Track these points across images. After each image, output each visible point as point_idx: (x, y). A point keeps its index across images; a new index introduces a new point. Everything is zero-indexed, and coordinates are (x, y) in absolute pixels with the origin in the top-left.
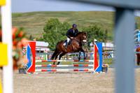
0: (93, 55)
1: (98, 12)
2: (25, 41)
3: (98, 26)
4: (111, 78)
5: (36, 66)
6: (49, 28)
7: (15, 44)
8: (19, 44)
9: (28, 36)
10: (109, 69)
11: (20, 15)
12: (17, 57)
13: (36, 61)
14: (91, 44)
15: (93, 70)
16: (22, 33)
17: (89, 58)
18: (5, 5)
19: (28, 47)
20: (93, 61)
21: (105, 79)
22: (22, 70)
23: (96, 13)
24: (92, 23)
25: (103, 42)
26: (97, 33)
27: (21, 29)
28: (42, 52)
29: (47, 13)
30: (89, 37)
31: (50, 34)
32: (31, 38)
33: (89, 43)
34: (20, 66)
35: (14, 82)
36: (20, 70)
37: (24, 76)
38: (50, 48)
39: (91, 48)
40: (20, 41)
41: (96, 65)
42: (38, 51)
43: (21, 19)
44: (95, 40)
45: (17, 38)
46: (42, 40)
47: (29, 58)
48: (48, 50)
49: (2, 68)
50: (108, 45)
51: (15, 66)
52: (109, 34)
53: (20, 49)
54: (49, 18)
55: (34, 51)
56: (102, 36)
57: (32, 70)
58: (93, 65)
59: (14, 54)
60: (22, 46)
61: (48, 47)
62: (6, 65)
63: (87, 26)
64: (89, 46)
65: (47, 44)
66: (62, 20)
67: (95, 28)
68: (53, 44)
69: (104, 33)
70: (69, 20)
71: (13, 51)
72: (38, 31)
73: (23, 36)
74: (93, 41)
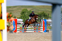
0: (43, 25)
1: (45, 6)
2: (12, 19)
3: (45, 12)
4: (50, 35)
5: (17, 30)
6: (23, 13)
7: (8, 20)
8: (10, 20)
9: (14, 16)
10: (49, 31)
11: (10, 7)
12: (9, 26)
13: (17, 28)
14: (42, 20)
15: (42, 31)
16: (11, 15)
17: (41, 26)
18: (3, 3)
19: (14, 21)
20: (43, 28)
21: (48, 35)
22: (11, 32)
23: (44, 6)
24: (42, 11)
25: (47, 19)
26: (44, 15)
27: (11, 13)
28: (20, 23)
29: (22, 6)
30: (41, 17)
31: (23, 15)
32: (15, 17)
33: (41, 20)
34: (10, 29)
35: (7, 37)
36: (10, 31)
37: (12, 34)
38: (24, 22)
39: (42, 22)
40: (10, 18)
41: (44, 29)
42: (18, 23)
43: (10, 9)
44: (43, 18)
45: (9, 17)
46: (20, 18)
47: (14, 26)
48: (23, 22)
49: (2, 30)
50: (49, 20)
51: (8, 30)
52: (49, 16)
53: (10, 22)
54: (23, 9)
55: (16, 23)
56: (46, 17)
57: (16, 31)
58: (43, 29)
59: (8, 24)
60: (11, 21)
61: (22, 21)
62: (4, 29)
63: (40, 12)
64: (41, 21)
65: (22, 20)
66: (29, 9)
67: (43, 13)
68: (25, 20)
69: (47, 15)
70: (32, 9)
71: (7, 23)
72: (18, 14)
73: (12, 16)
74: (42, 19)
